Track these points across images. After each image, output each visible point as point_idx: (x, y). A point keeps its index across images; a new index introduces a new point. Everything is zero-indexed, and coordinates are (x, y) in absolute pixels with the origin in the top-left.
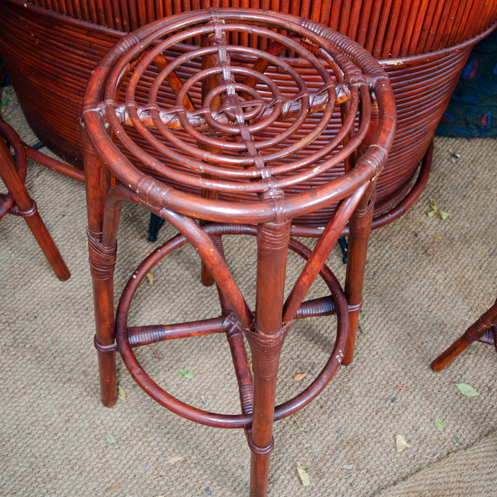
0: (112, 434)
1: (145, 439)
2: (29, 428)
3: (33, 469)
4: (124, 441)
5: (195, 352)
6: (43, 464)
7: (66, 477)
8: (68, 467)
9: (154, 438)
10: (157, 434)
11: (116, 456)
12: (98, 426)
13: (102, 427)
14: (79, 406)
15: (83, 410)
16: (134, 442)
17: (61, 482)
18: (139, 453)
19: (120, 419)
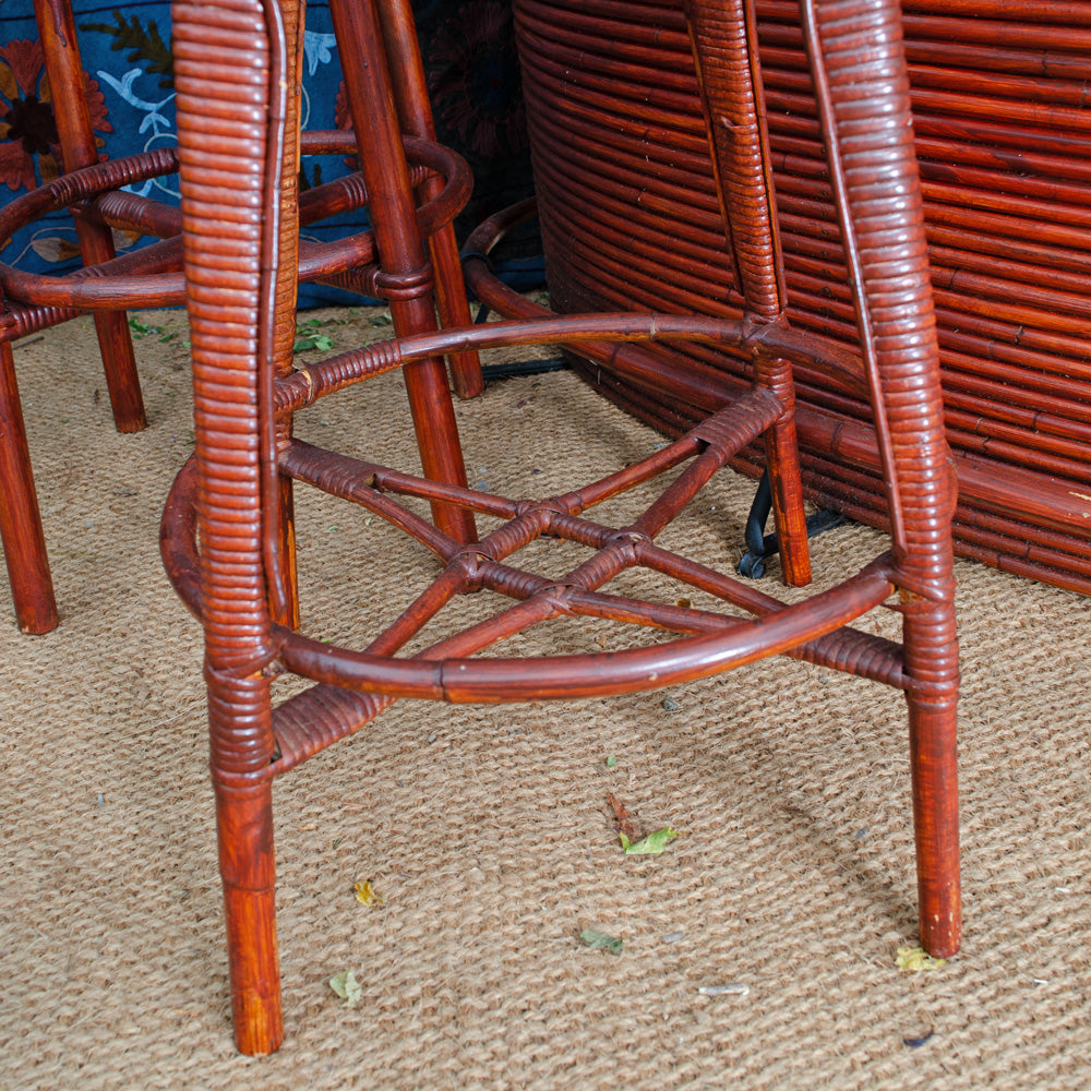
0: (359, 979)
1: (451, 1029)
3: (71, 979)
4: (383, 1009)
5: (756, 856)
6: (108, 976)
7: (143, 1040)
8: (171, 1014)
9: (485, 1037)
10: (502, 1030)
11: (330, 1044)
12: (332, 940)
13: (343, 947)
14: (311, 872)
15: (316, 886)
16: (415, 1025)
17: (121, 1044)
18: (411, 1063)
19: (411, 947)
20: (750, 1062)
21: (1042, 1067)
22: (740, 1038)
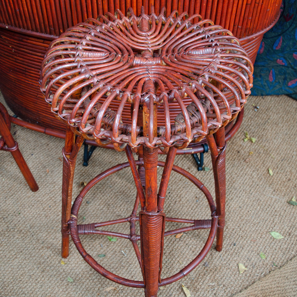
0: (70, 277)
1: (90, 278)
2: (20, 278)
4: (78, 280)
9: (96, 277)
11: (74, 289)
12: (62, 273)
13: (64, 273)
15: (52, 265)
16: (84, 280)
18: (87, 286)
19: (75, 268)
20: (133, 262)
21: (170, 245)
22: (130, 259)
